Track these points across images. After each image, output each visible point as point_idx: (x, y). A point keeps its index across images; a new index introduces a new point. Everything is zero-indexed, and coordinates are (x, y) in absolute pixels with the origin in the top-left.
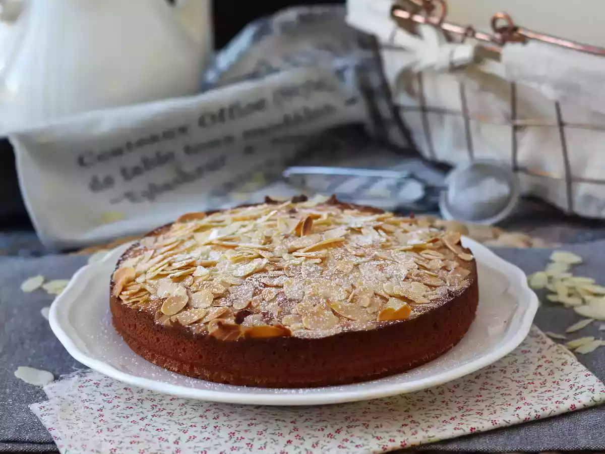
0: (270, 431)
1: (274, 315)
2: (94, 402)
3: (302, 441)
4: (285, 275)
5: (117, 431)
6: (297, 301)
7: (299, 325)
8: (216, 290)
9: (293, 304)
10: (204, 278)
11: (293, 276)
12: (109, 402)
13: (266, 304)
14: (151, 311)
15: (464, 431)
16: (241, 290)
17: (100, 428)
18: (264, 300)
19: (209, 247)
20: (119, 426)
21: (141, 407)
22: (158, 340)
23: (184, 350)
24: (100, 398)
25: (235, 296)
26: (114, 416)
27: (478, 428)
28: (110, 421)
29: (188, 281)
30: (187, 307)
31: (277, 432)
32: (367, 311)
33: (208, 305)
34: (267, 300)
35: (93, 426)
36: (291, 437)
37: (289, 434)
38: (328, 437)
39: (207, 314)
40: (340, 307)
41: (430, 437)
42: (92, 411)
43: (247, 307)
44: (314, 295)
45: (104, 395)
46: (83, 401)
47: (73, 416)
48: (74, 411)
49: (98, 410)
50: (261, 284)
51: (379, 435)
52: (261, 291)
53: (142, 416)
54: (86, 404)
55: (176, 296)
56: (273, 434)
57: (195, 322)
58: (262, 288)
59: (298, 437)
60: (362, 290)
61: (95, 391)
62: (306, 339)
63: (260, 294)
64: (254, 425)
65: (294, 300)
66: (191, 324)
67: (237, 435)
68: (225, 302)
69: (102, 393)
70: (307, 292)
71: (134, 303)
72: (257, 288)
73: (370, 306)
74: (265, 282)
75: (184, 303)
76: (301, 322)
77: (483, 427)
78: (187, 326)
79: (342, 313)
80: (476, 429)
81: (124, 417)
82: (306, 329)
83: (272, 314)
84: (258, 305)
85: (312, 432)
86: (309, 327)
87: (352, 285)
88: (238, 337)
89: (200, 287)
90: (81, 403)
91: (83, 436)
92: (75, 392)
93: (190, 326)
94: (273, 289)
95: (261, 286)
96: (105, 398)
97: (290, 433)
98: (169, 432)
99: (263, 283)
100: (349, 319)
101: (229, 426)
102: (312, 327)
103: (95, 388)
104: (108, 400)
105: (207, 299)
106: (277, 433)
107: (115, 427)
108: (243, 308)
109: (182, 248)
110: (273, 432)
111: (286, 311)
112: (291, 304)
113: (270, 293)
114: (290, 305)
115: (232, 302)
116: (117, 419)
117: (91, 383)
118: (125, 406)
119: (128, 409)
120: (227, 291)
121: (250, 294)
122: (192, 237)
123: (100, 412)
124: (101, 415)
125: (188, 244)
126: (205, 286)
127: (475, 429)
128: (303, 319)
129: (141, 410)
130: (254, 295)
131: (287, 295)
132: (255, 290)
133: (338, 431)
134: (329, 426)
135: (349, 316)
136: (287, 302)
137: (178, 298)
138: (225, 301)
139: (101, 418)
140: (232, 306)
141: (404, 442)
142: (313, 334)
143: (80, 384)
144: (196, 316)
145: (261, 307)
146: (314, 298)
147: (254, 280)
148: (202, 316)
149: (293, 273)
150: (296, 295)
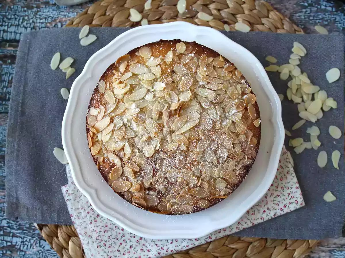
7: (174, 201)
8: (135, 168)
9: (172, 186)
10: (129, 156)
13: (159, 185)
16: (147, 168)
18: (158, 181)
25: (144, 173)
29: (122, 154)
30: (122, 175)
32: (206, 191)
39: (132, 185)
40: (194, 192)
43: (150, 185)
52: (157, 173)
57: (126, 191)
60: (205, 177)
63: (156, 175)
65: (172, 184)
66: (124, 192)
68: (139, 177)
70: (179, 180)
72: (155, 170)
75: (121, 173)
76: (175, 199)
79: (194, 195)
83: (162, 192)
84: (155, 184)
87: (201, 171)
94: (162, 175)
95: (157, 169)
113: (161, 177)
115: (143, 177)
121: (151, 175)
126: (130, 164)
130: (154, 175)
131: (169, 180)
132: (154, 172)
135: (198, 196)
136: (169, 185)
137: (118, 170)
144: (126, 188)
145: (156, 186)
146: (182, 184)
147: (153, 163)
148: (129, 188)
149: (172, 159)
150: (173, 180)
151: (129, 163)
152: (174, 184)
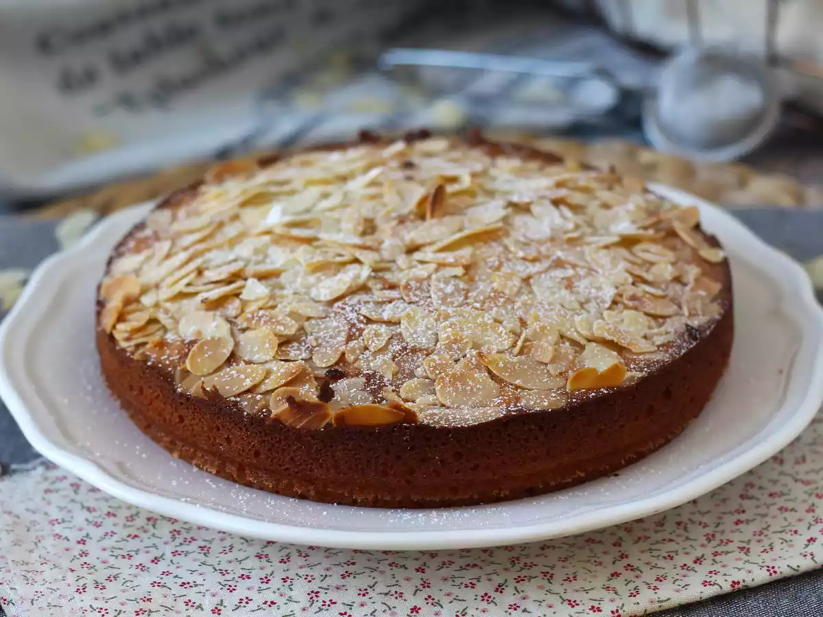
0: (381, 588)
1: (386, 379)
2: (71, 525)
3: (438, 608)
4: (402, 298)
5: (113, 588)
6: (425, 352)
7: (431, 398)
8: (282, 328)
9: (418, 358)
10: (261, 303)
11: (417, 302)
12: (97, 525)
13: (371, 358)
14: (169, 366)
15: (721, 587)
16: (326, 328)
17: (81, 583)
18: (366, 348)
19: (267, 238)
20: (116, 578)
21: (153, 535)
22: (182, 419)
23: (228, 440)
24: (80, 517)
25: (316, 339)
26: (106, 555)
27: (744, 581)
28: (99, 566)
29: (232, 308)
30: (232, 358)
31: (393, 590)
32: (548, 371)
33: (268, 358)
34: (373, 350)
35: (71, 578)
36: (418, 601)
37: (415, 594)
38: (483, 600)
39: (268, 374)
40: (501, 365)
41: (662, 601)
42: (67, 544)
43: (337, 363)
44: (455, 341)
45: (89, 509)
46: (52, 523)
47: (35, 556)
48: (36, 544)
49: (79, 542)
50: (362, 318)
51: (571, 596)
52: (361, 330)
53: (155, 553)
54: (58, 529)
55: (213, 339)
56: (386, 594)
57: (248, 391)
58: (362, 326)
59: (430, 601)
60: (538, 330)
61: (73, 501)
62: (443, 429)
63: (359, 336)
64: (352, 576)
65: (421, 350)
66: (239, 395)
67: (322, 596)
68: (298, 352)
69: (86, 504)
70: (443, 336)
71: (138, 346)
72: (353, 325)
73: (553, 361)
74: (367, 315)
75: (227, 352)
76: (434, 393)
77: (753, 580)
78: (233, 399)
79: (505, 376)
80: (742, 584)
81: (124, 557)
82: (443, 405)
83: (382, 377)
84: (356, 360)
85: (455, 591)
86: (448, 403)
87: (521, 319)
88: (324, 424)
89: (254, 322)
90: (48, 528)
91: (51, 599)
92: (37, 502)
93: (238, 399)
94: (383, 329)
95: (361, 322)
96: (90, 516)
97: (416, 591)
98: (202, 589)
99: (365, 317)
100: (517, 387)
101: (309, 578)
102: (452, 403)
103: (72, 495)
104: (95, 520)
105: (267, 345)
106: (393, 592)
107: (109, 579)
108: (330, 364)
109: (219, 238)
110: (386, 590)
111: (407, 371)
112: (415, 358)
113: (377, 335)
114: (412, 360)
115: (311, 351)
116: (112, 561)
117: (66, 484)
118: (126, 532)
119: (129, 539)
120: (302, 328)
121: (342, 338)
122: (236, 217)
123: (81, 546)
124: (84, 554)
125: (231, 231)
126: (263, 320)
127: (738, 583)
128: (438, 388)
129: (154, 540)
130: (350, 338)
131: (408, 340)
132: (350, 329)
133: (500, 589)
134: (483, 578)
135: (518, 382)
136: (407, 354)
137: (216, 343)
138: (299, 349)
139: (84, 559)
140: (311, 358)
141: (617, 611)
142: (454, 418)
143: (45, 486)
144: (248, 380)
145: (362, 364)
146: (455, 346)
147: (348, 309)
148: (258, 380)
149: (416, 295)
150: (424, 341)
151: (260, 318)
152: (426, 350)
